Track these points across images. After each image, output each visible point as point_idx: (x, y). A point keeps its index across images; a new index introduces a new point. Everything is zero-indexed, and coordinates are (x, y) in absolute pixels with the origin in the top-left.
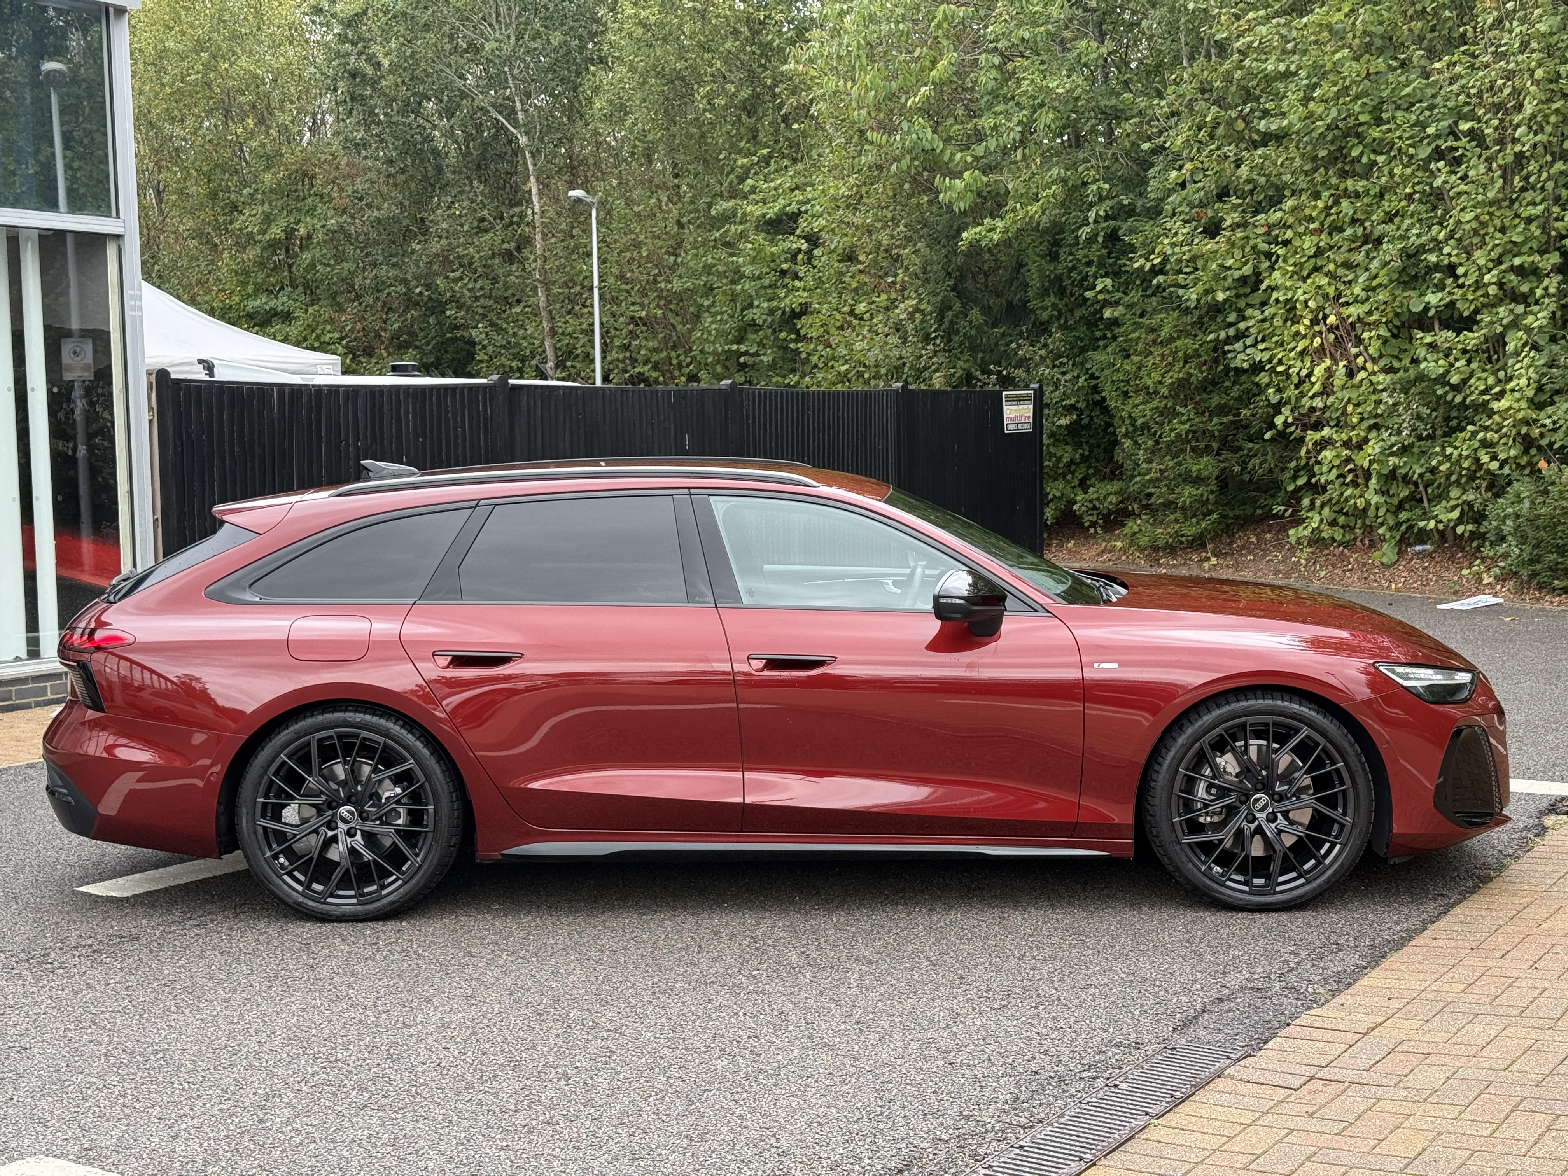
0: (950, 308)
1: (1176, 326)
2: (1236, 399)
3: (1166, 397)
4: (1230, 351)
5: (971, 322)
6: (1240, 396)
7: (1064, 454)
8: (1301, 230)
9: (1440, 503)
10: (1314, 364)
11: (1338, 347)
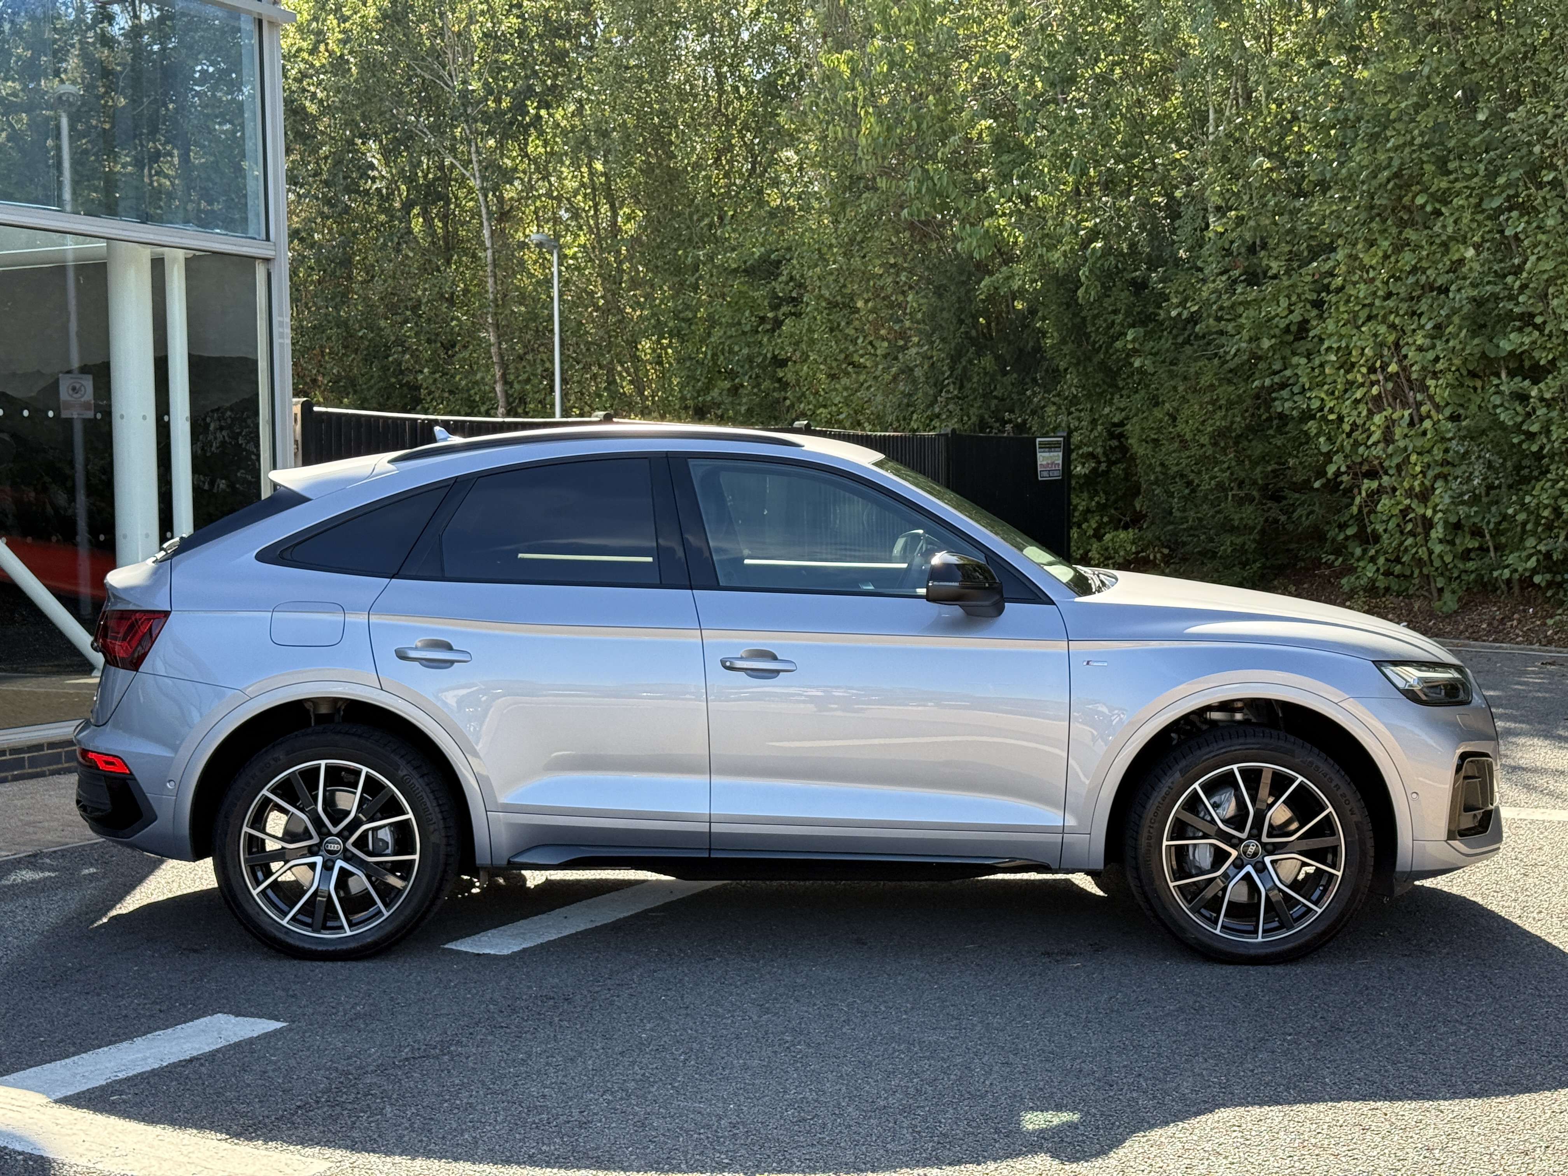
0: (964, 355)
1: (1216, 374)
3: (1206, 445)
4: (1275, 399)
6: (1284, 445)
7: (1080, 502)
8: (1356, 278)
9: (1511, 552)
10: (1371, 414)
11: (1398, 397)
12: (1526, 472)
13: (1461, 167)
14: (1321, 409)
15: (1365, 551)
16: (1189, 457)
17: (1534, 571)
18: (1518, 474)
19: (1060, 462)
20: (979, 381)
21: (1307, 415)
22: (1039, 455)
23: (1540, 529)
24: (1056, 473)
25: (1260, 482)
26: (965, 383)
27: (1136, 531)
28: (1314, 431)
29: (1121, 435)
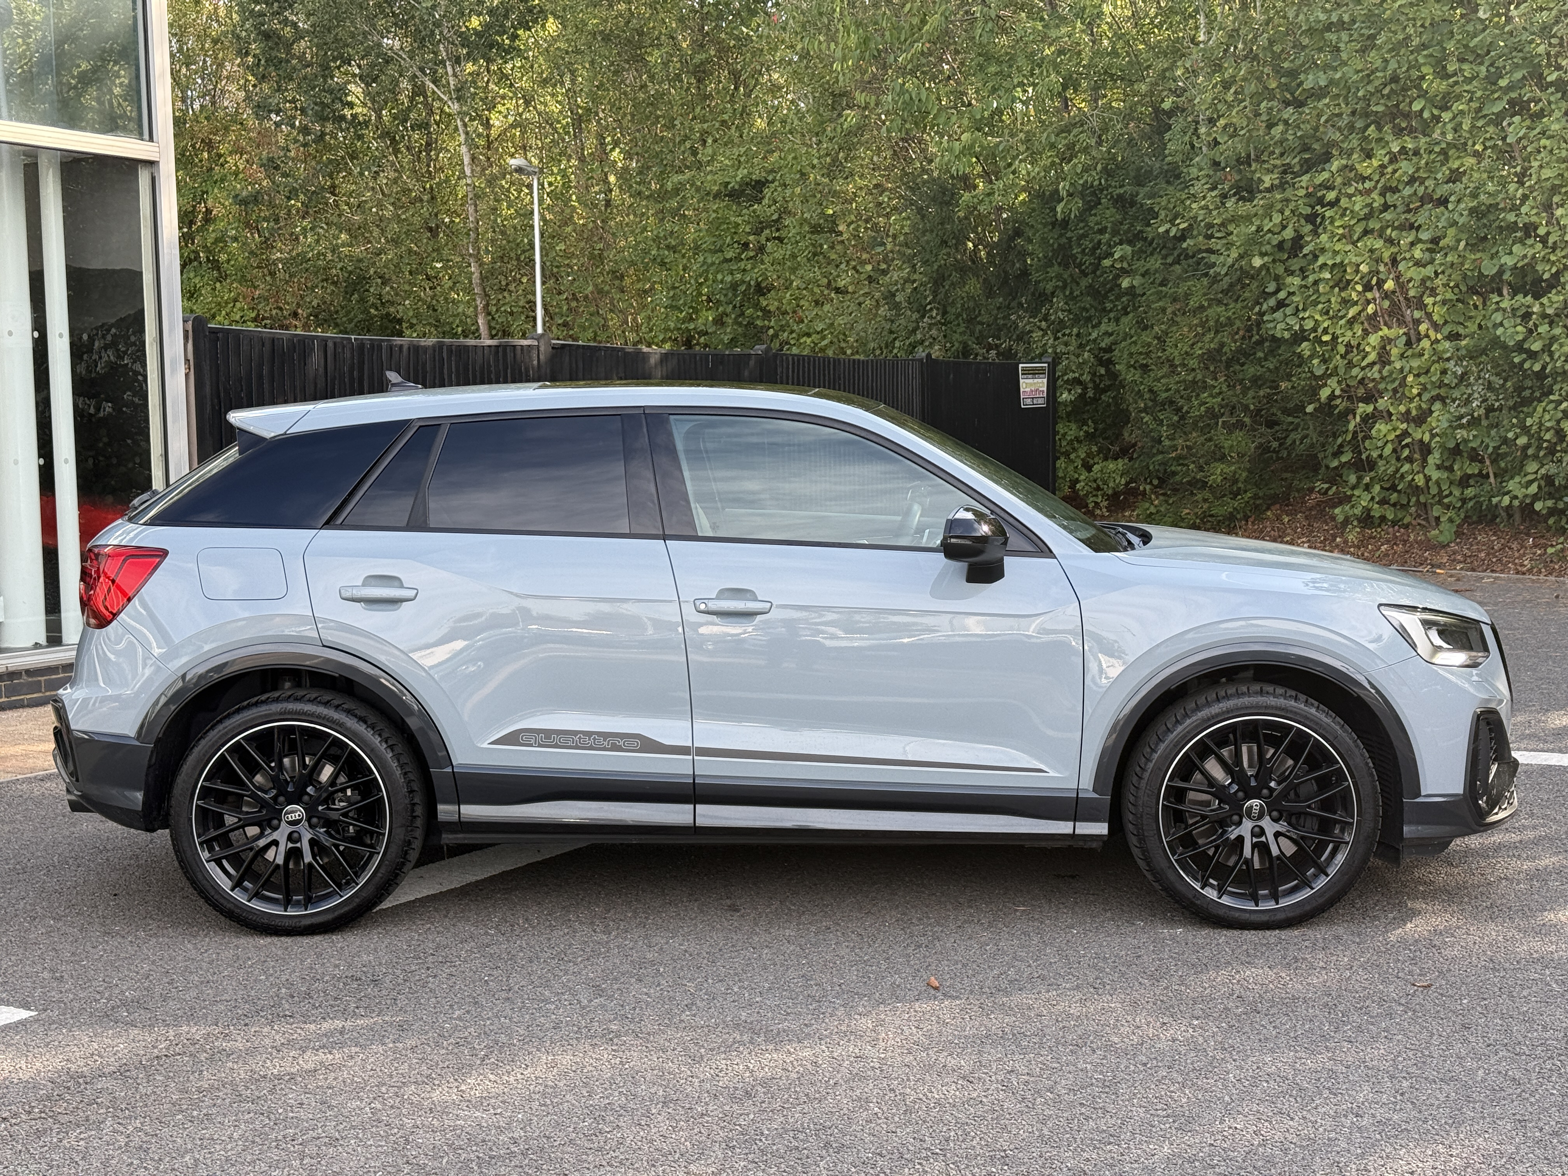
0: (946, 279)
1: (1206, 295)
2: (1273, 371)
4: (1269, 321)
5: (969, 293)
6: (1278, 368)
7: (1068, 431)
8: (1351, 190)
9: (1512, 478)
10: (1366, 333)
11: (1395, 314)
12: (1527, 393)
13: (1461, 70)
14: (1314, 330)
15: (1360, 479)
16: (1178, 382)
17: (1536, 497)
18: (1519, 396)
19: (1045, 389)
20: (963, 305)
21: (1300, 337)
22: (1021, 381)
23: (1542, 453)
24: (1040, 401)
25: (1252, 407)
26: (949, 309)
27: (1126, 461)
28: (1307, 353)
29: (1110, 362)
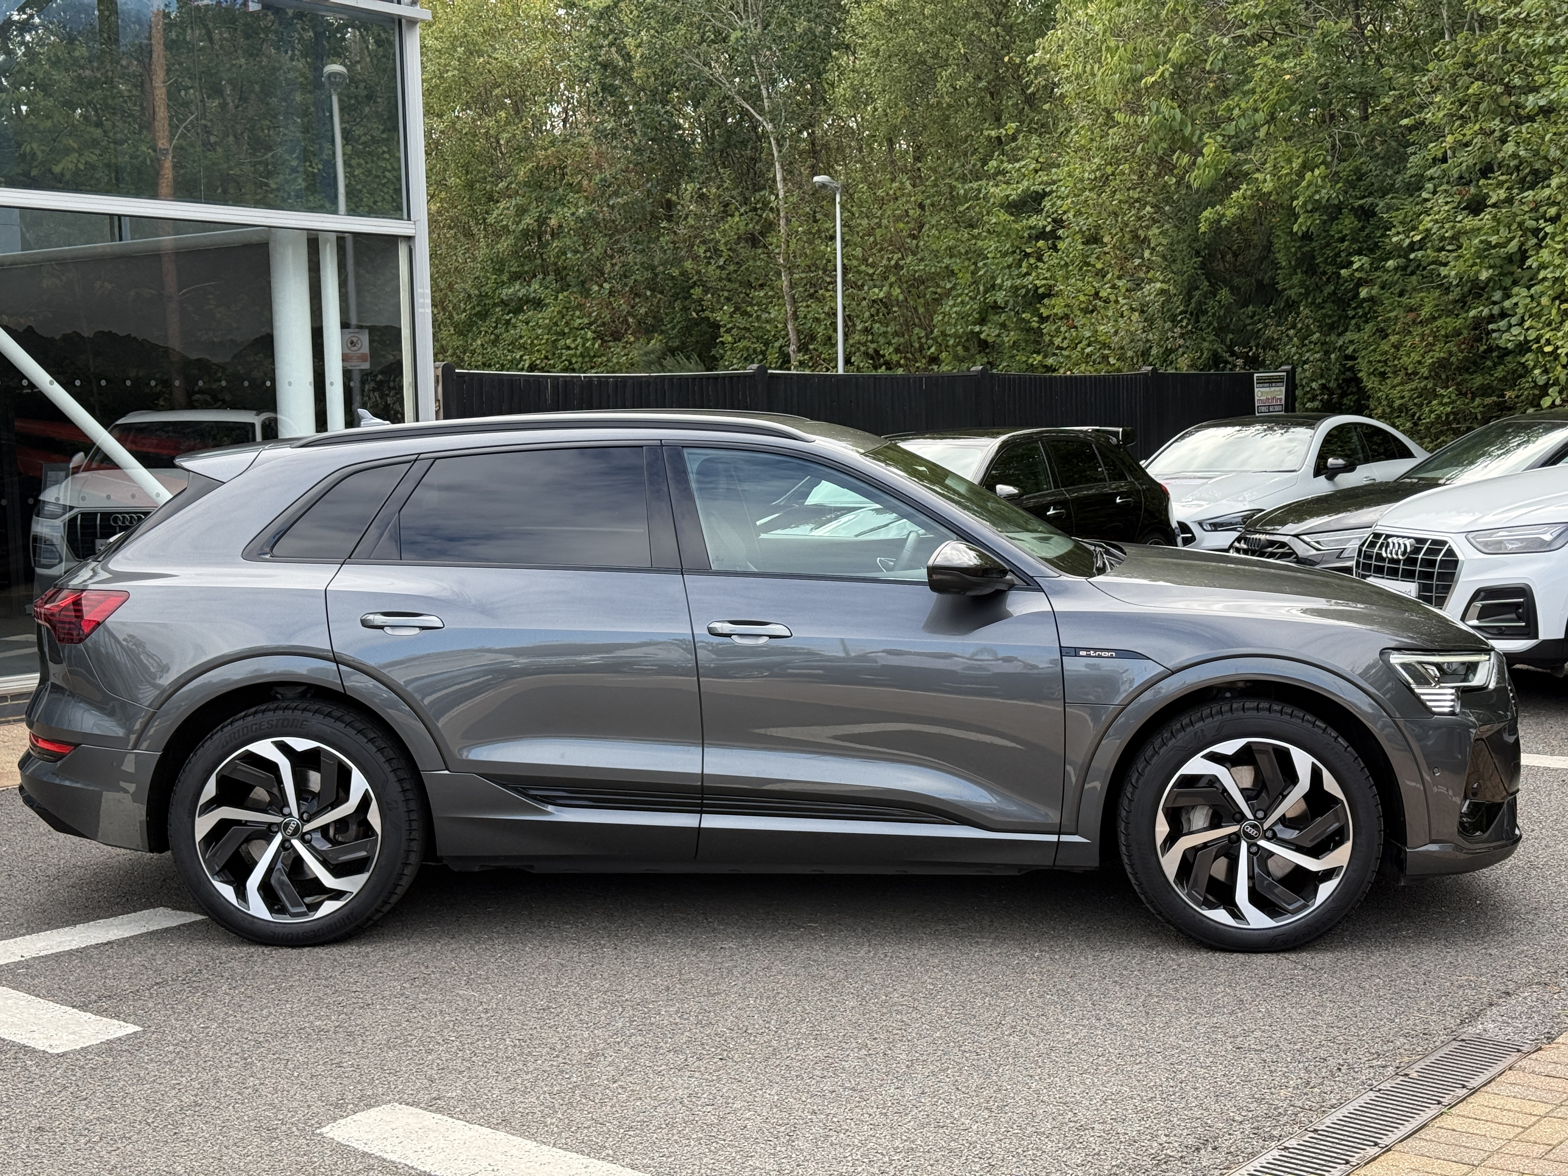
0: (1197, 288)
1: (1437, 306)
2: (1500, 380)
3: (1426, 378)
4: (1494, 331)
5: (1220, 302)
6: (1504, 377)
14: (1537, 340)
19: (1283, 397)
20: (1214, 315)
21: (1523, 347)
22: (1256, 390)
24: (1277, 408)
25: (1479, 417)
26: (1200, 317)
28: (1531, 363)
29: (1351, 368)
